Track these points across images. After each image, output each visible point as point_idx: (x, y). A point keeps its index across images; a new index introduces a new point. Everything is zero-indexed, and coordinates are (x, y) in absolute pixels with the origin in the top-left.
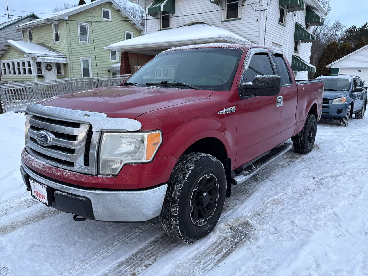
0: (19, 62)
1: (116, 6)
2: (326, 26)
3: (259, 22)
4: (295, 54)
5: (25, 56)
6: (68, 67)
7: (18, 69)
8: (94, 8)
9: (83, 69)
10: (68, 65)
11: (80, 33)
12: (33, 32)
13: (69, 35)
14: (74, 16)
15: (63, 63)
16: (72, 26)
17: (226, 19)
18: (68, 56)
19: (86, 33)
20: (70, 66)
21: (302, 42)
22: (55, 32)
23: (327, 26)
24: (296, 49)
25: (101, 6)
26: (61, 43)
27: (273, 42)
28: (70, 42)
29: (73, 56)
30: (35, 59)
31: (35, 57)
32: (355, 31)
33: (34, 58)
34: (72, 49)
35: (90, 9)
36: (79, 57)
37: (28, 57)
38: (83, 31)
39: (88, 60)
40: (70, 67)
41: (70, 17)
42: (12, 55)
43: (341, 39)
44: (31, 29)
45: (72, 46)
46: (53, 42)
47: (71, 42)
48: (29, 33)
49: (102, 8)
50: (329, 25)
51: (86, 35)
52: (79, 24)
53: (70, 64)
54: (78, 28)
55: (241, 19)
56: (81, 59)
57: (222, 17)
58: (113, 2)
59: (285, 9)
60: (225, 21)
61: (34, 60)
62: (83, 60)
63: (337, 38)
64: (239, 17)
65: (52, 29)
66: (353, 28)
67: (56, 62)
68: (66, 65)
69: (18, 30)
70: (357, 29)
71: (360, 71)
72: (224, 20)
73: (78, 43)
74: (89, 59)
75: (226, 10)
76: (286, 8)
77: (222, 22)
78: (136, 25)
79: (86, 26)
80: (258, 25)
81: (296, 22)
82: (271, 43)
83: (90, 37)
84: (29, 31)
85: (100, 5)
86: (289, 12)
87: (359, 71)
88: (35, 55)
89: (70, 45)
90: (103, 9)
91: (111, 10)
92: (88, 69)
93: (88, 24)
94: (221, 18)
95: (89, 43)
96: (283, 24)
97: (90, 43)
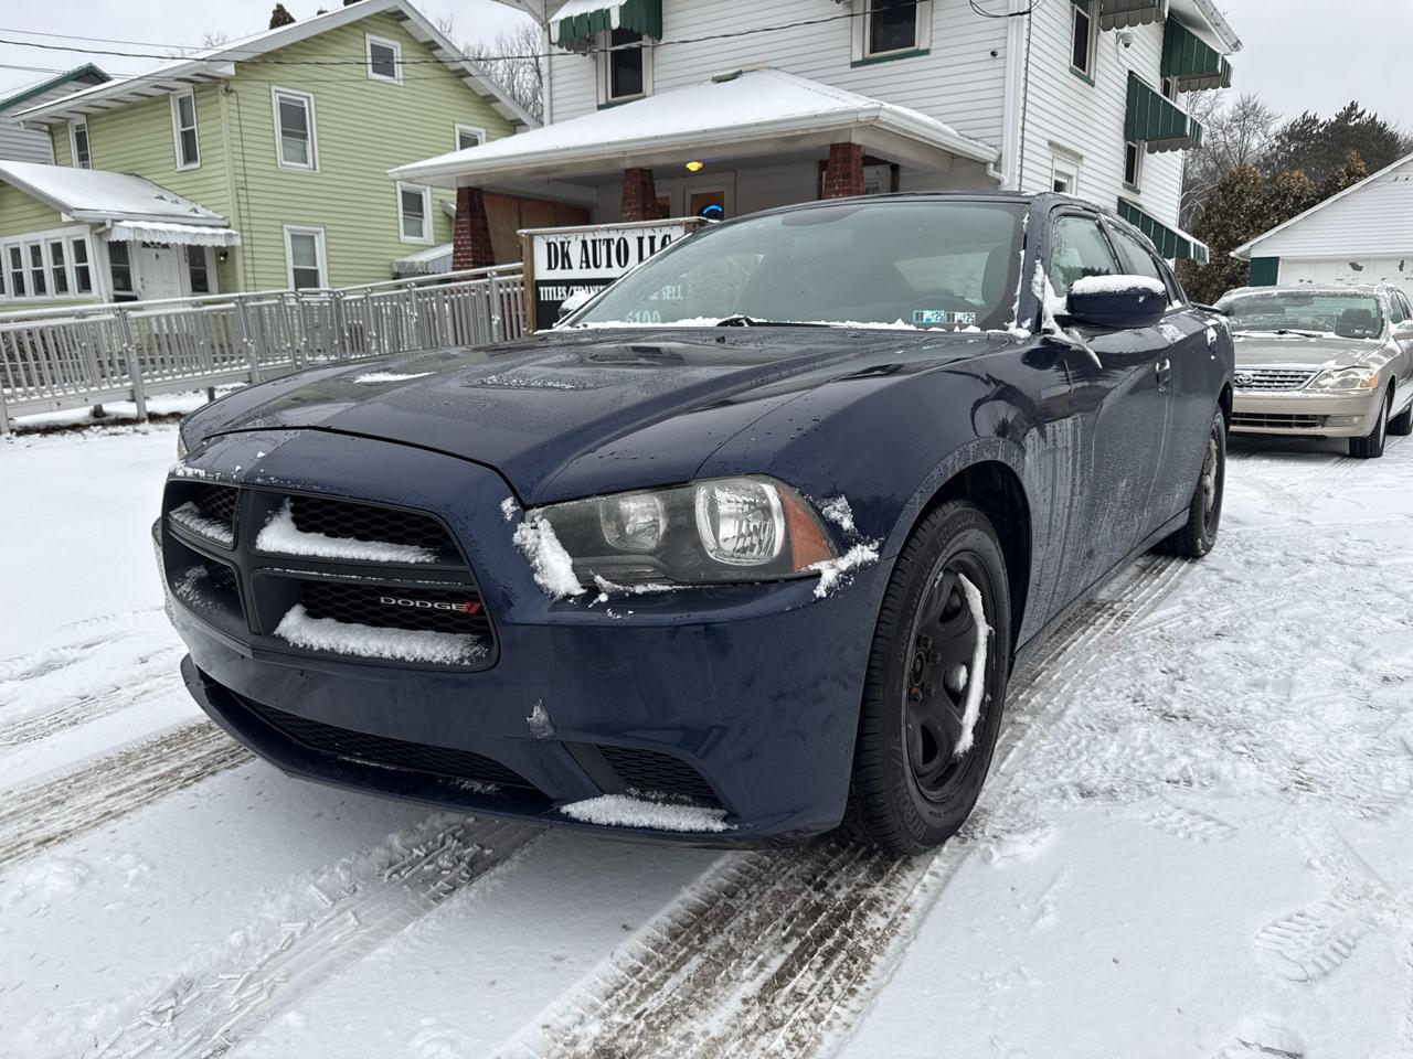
0: (39, 247)
1: (419, 29)
2: (1208, 114)
3: (999, 63)
4: (1128, 196)
5: (65, 218)
6: (234, 263)
7: (33, 272)
8: (333, 35)
9: (295, 270)
10: (234, 257)
11: (283, 131)
12: (92, 128)
13: (239, 136)
14: (257, 63)
15: (214, 247)
16: (248, 103)
17: (867, 55)
18: (234, 221)
19: (305, 128)
20: (244, 258)
21: (1151, 151)
22: (183, 126)
23: (1209, 117)
24: (1130, 174)
25: (363, 26)
26: (204, 168)
27: (1050, 143)
28: (241, 164)
29: (253, 221)
30: (102, 229)
31: (104, 224)
32: (1315, 132)
33: (99, 227)
34: (250, 193)
35: (318, 37)
36: (279, 223)
37: (77, 222)
38: (294, 120)
39: (313, 238)
40: (245, 265)
41: (242, 68)
42: (13, 217)
43: (1266, 163)
44: (85, 117)
45: (249, 179)
46: (172, 167)
47: (247, 165)
48: (77, 134)
49: (367, 35)
50: (1217, 112)
51: (304, 137)
52: (278, 94)
53: (244, 251)
54: (272, 111)
55: (926, 52)
56: (286, 232)
57: (851, 46)
58: (408, 12)
59: (1092, 19)
60: (865, 62)
61: (100, 235)
62: (293, 236)
63: (1250, 159)
64: (921, 43)
65: (169, 115)
66: (1307, 122)
67: (187, 243)
68: (225, 255)
69: (34, 125)
70: (1321, 126)
71: (1360, 269)
72: (860, 58)
73: (274, 168)
74: (318, 233)
75: (868, 17)
76: (1096, 14)
77: (854, 65)
78: (498, 101)
79: (306, 105)
80: (999, 73)
81: (1131, 72)
82: (1046, 144)
83: (319, 145)
84: (78, 128)
85: (359, 21)
86: (1107, 29)
87: (1356, 267)
88: (105, 217)
89: (242, 179)
90: (371, 39)
91: (401, 42)
92: (316, 272)
93: (311, 96)
94: (847, 51)
95: (318, 167)
96: (1086, 74)
97: (322, 171)
